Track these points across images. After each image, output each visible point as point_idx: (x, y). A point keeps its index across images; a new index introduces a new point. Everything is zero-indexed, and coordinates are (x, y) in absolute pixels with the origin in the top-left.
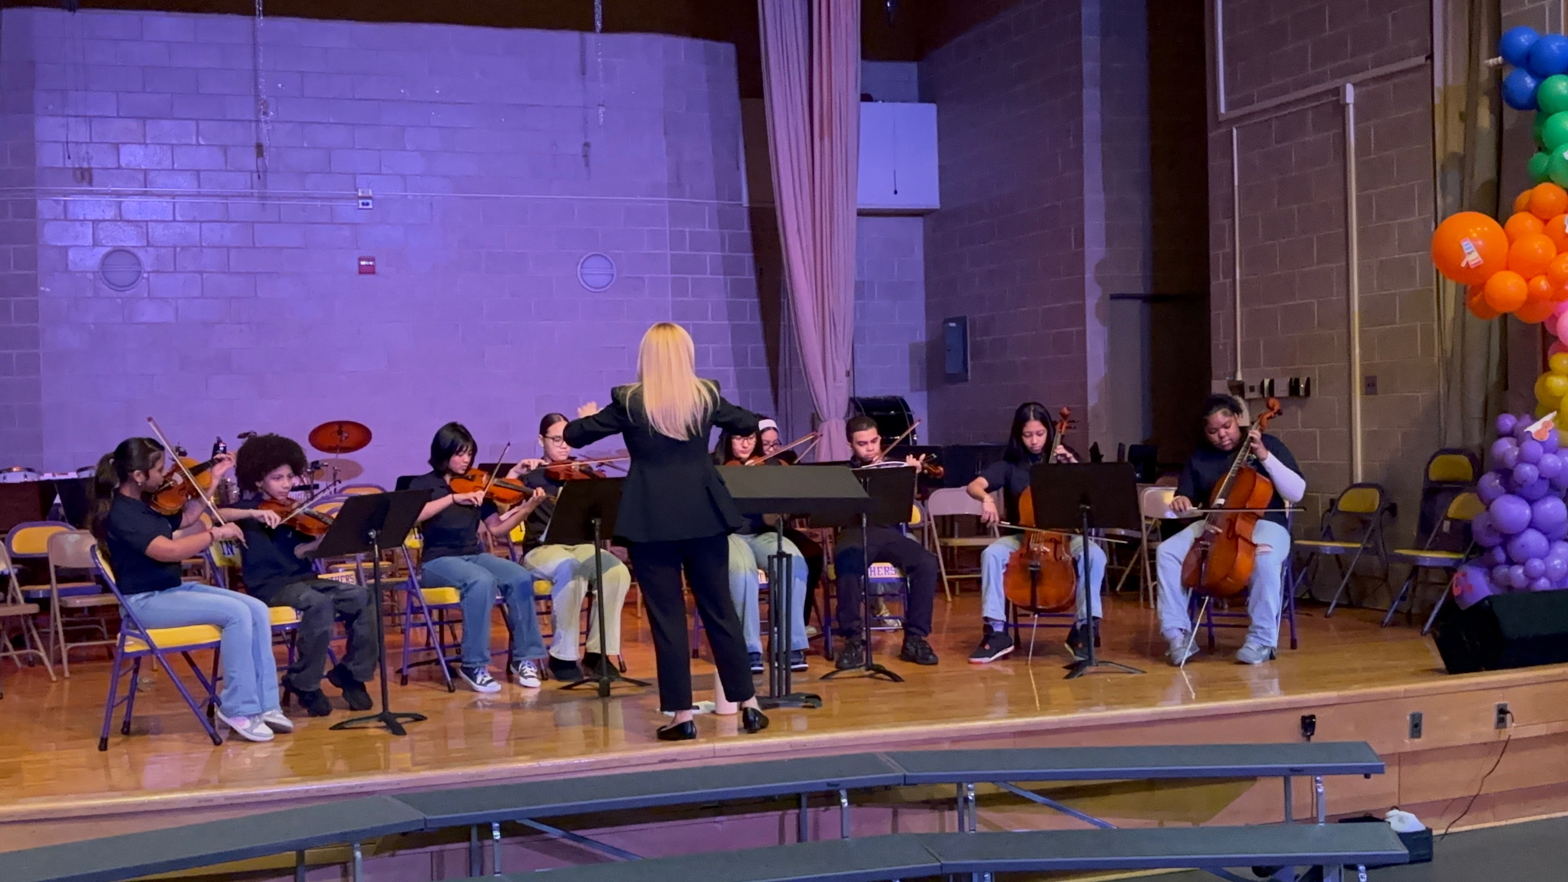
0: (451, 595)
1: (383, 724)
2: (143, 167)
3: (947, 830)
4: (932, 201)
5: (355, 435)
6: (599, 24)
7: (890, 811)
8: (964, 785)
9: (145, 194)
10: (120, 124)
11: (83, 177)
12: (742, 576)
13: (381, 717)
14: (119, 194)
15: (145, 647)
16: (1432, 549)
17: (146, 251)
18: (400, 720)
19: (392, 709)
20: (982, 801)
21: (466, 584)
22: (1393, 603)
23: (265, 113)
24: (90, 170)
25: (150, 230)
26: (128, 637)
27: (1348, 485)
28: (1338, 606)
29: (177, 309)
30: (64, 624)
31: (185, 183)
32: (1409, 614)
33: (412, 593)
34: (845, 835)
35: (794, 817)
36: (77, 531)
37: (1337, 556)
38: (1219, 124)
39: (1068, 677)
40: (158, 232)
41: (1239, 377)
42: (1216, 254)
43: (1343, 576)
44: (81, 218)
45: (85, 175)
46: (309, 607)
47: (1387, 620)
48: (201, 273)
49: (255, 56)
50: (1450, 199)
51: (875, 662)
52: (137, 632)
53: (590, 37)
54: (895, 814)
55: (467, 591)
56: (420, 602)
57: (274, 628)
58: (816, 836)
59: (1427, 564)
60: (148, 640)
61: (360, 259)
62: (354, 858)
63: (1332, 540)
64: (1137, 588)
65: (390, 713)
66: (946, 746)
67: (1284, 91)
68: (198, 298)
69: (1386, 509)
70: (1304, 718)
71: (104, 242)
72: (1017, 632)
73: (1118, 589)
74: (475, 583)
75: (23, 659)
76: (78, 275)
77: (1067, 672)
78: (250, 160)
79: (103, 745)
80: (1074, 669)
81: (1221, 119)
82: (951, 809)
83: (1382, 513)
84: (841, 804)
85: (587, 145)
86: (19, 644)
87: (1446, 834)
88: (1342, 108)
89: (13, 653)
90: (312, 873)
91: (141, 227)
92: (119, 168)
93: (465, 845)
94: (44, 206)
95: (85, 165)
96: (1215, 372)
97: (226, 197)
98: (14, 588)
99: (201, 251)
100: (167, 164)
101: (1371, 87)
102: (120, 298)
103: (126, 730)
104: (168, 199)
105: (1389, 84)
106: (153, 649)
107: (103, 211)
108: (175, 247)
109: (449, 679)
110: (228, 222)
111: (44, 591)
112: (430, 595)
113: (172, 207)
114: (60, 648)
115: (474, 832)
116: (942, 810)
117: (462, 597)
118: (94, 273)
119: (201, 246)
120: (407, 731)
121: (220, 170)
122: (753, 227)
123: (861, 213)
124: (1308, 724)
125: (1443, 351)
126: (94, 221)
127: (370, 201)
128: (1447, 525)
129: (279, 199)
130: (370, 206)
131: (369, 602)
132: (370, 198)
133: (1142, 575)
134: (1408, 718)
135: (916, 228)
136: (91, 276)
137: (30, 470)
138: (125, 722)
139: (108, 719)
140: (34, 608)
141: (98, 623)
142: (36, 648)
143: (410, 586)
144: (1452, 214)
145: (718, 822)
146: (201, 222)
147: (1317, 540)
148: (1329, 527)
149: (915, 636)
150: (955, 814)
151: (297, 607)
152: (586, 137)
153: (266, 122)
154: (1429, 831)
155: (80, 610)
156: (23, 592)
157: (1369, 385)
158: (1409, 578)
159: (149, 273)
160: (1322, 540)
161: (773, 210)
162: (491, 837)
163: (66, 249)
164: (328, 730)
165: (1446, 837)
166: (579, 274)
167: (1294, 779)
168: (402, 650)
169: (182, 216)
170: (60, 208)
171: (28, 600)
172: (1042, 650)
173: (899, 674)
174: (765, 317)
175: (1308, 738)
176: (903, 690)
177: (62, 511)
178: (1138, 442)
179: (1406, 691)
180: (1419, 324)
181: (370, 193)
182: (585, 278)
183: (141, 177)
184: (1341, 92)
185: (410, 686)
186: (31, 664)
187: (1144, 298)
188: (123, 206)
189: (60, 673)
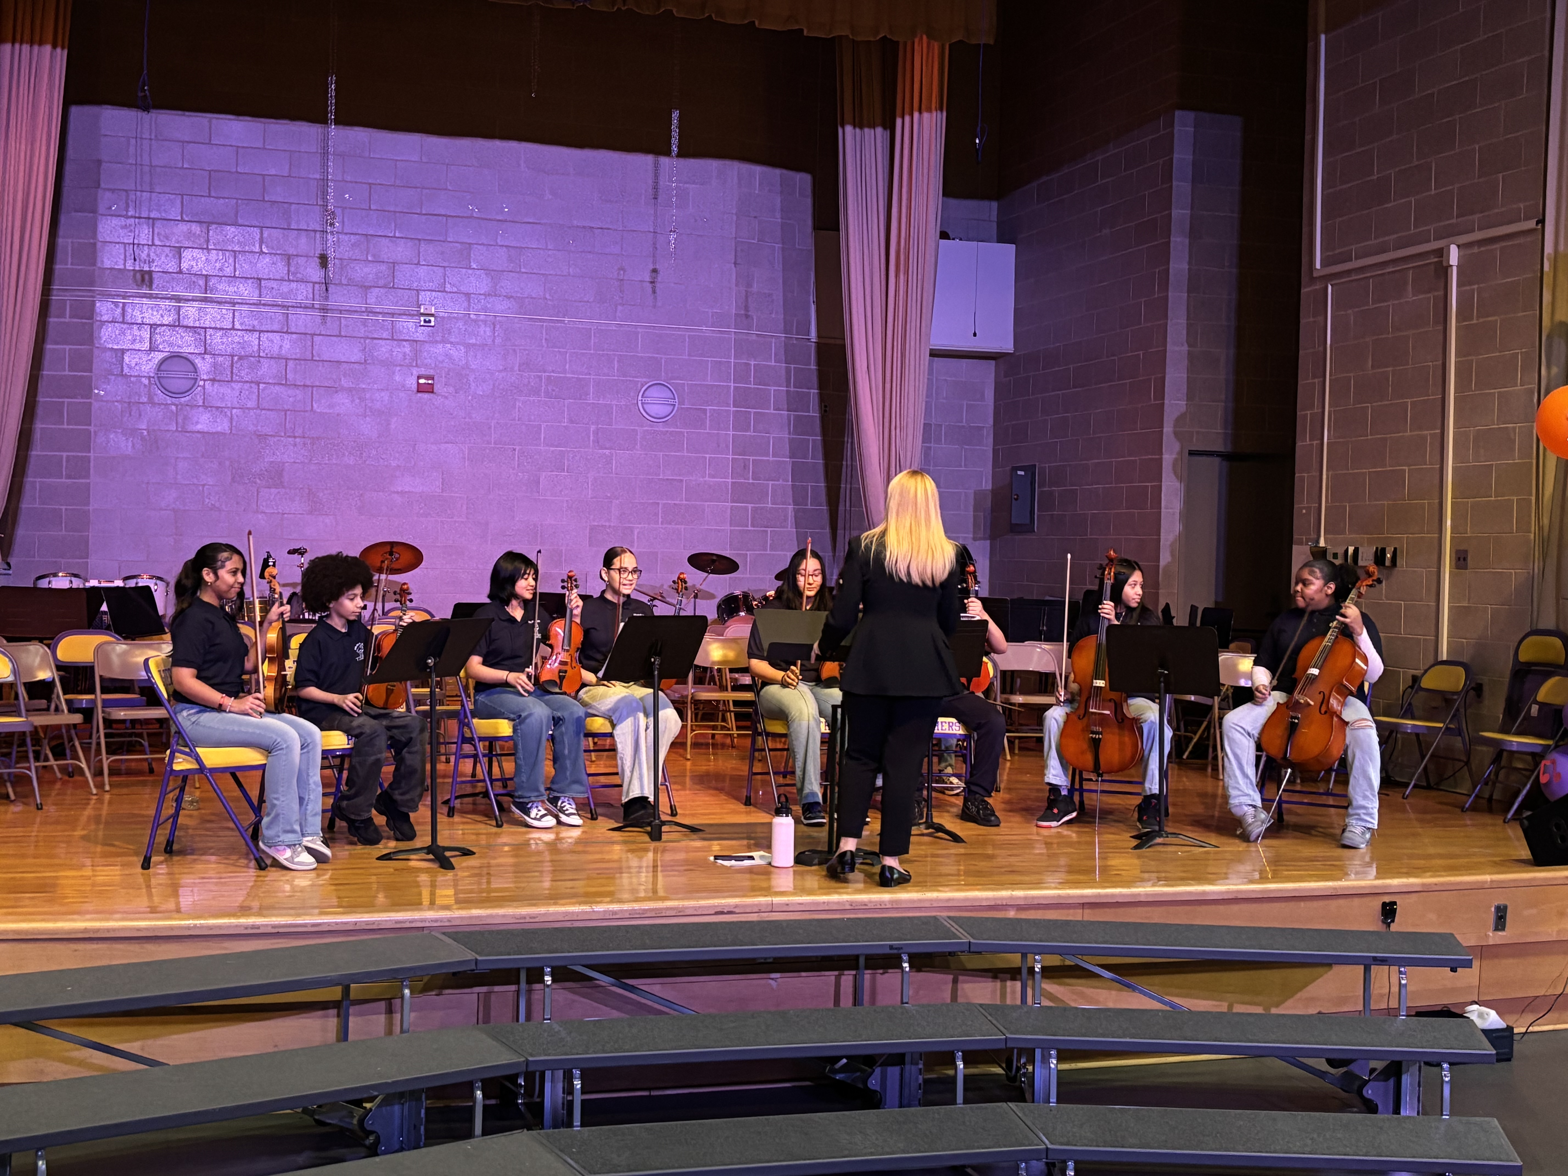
0: (504, 728)
1: (431, 856)
2: (204, 272)
3: (1009, 1002)
4: (1007, 345)
5: (406, 557)
6: (675, 149)
7: (951, 977)
8: (1030, 956)
9: (205, 300)
10: (183, 227)
11: (143, 280)
12: (805, 724)
13: (429, 850)
14: (178, 299)
15: (194, 766)
16: (1519, 733)
17: (203, 358)
18: (448, 854)
19: (442, 842)
20: (1049, 972)
21: (520, 716)
22: (1475, 788)
23: (332, 224)
24: (150, 273)
25: (208, 337)
26: (177, 754)
27: (1431, 661)
28: (1415, 786)
29: (231, 419)
30: (107, 736)
31: (246, 291)
32: (1490, 799)
33: (464, 723)
34: (905, 1001)
35: (851, 978)
36: (123, 641)
37: (1417, 735)
38: (1313, 280)
39: (1136, 847)
40: (216, 340)
41: (1322, 544)
42: (1304, 414)
43: (1423, 758)
44: (139, 321)
45: (145, 278)
46: (361, 734)
47: (1467, 806)
48: (258, 384)
49: (325, 166)
50: (1555, 370)
51: (935, 820)
52: (187, 750)
53: (664, 160)
54: (955, 981)
55: (520, 723)
56: (471, 732)
57: (324, 752)
58: (873, 1001)
59: (1515, 749)
60: (198, 759)
61: (419, 378)
62: (402, 997)
63: (1413, 718)
64: (1206, 757)
65: (439, 846)
66: (1011, 914)
67: (1383, 250)
68: (253, 409)
69: (1472, 688)
70: (1384, 905)
71: (161, 347)
72: (1081, 796)
73: (1185, 757)
74: (530, 715)
75: (63, 769)
76: (132, 379)
77: (1135, 842)
78: (315, 273)
79: (146, 865)
80: (1143, 840)
81: (1315, 275)
82: (1013, 979)
83: (1467, 692)
84: (902, 968)
85: (655, 271)
86: (59, 754)
87: (1526, 1032)
88: (1443, 270)
89: (52, 762)
90: (357, 1007)
91: (199, 334)
92: (180, 272)
93: (513, 988)
94: (104, 309)
95: (146, 268)
96: (1296, 537)
97: (287, 307)
98: (58, 697)
99: (259, 361)
100: (228, 271)
101: (1476, 250)
102: (175, 405)
103: (169, 850)
104: (227, 307)
105: (1497, 246)
106: (202, 768)
107: (162, 316)
108: (232, 356)
109: (497, 813)
110: (287, 332)
111: (87, 700)
112: (483, 726)
113: (231, 315)
114: (101, 761)
115: (523, 976)
116: (1003, 980)
117: (515, 730)
118: (149, 377)
119: (259, 356)
120: (455, 866)
121: (282, 280)
122: (820, 362)
123: (934, 354)
124: (1389, 911)
125: (1541, 528)
126: (151, 325)
127: (432, 319)
128: (1535, 709)
129: (341, 312)
130: (432, 324)
131: (422, 730)
132: (432, 315)
133: (1211, 743)
134: (1493, 909)
135: (987, 373)
136: (146, 381)
137: (76, 576)
138: (168, 841)
139: (153, 836)
140: (77, 718)
141: (140, 735)
142: (79, 759)
143: (462, 715)
144: (1557, 387)
145: (772, 979)
146: (261, 332)
147: (1397, 717)
148: (1410, 704)
149: (977, 796)
150: (1018, 984)
151: (348, 732)
152: (654, 263)
153: (332, 233)
154: (1510, 1029)
155: (123, 721)
156: (67, 701)
157: (1459, 559)
158: (1493, 763)
159: (205, 380)
160: (1402, 718)
161: (843, 347)
162: (542, 981)
163: (123, 351)
164: (374, 860)
165: (1526, 1036)
166: (640, 403)
167: (1374, 969)
168: (450, 780)
169: (241, 324)
170: (119, 311)
171: (72, 710)
172: (1107, 816)
173: (959, 834)
174: (827, 456)
175: (1388, 925)
176: (962, 851)
177: (106, 619)
178: (1211, 605)
179: (1492, 881)
180: (1515, 498)
181: (433, 311)
182: (645, 406)
183: (202, 282)
184: (1445, 254)
185: (457, 818)
186: (71, 775)
187: (1225, 456)
188: (182, 311)
189: (100, 786)
